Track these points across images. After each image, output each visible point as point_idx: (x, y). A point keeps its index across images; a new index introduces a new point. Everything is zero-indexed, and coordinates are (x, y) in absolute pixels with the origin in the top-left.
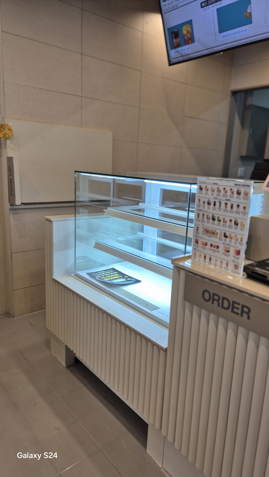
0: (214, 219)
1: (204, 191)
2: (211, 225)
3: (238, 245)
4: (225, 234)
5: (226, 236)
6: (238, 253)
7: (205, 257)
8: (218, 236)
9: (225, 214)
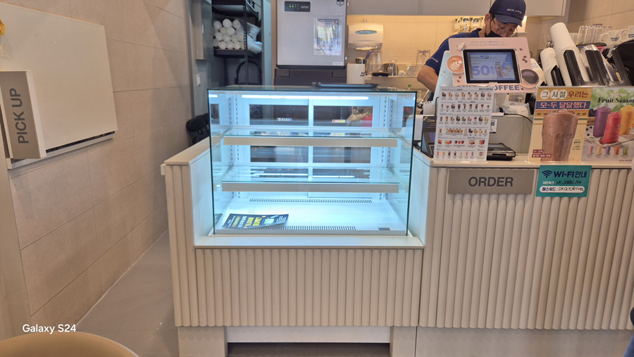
0: (458, 120)
1: (447, 96)
2: (455, 125)
3: (483, 136)
4: (470, 130)
5: (470, 131)
6: (483, 142)
7: (449, 154)
8: (463, 133)
9: (470, 113)
